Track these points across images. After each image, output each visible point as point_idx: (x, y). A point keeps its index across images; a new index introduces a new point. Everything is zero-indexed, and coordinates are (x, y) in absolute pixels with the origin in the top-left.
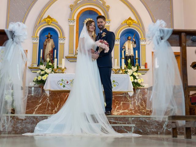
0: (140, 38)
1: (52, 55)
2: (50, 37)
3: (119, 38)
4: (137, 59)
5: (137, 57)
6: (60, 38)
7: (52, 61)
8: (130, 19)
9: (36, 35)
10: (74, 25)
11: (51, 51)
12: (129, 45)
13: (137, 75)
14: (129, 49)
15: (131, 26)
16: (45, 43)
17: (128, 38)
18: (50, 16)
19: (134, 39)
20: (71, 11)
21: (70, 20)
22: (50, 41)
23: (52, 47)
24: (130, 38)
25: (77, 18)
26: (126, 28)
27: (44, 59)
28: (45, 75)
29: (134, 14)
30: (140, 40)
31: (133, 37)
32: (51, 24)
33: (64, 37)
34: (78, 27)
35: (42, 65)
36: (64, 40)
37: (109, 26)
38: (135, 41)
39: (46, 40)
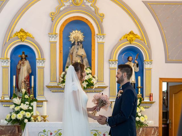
0: (144, 59)
1: (28, 83)
2: (25, 58)
3: (117, 59)
4: (139, 87)
5: (139, 85)
6: (37, 61)
7: (28, 91)
8: (131, 33)
9: (5, 56)
10: (56, 42)
11: (27, 77)
13: (140, 111)
15: (133, 42)
16: (18, 67)
17: (128, 58)
18: (24, 29)
19: (136, 61)
20: (52, 21)
21: (51, 34)
22: (25, 64)
23: (28, 72)
24: (130, 59)
25: (60, 31)
26: (126, 45)
27: (18, 88)
28: (21, 112)
29: (138, 26)
30: (144, 63)
31: (136, 58)
32: (25, 40)
33: (44, 59)
34: (62, 45)
35: (16, 98)
36: (43, 63)
37: (103, 43)
38: (137, 63)
39: (20, 61)
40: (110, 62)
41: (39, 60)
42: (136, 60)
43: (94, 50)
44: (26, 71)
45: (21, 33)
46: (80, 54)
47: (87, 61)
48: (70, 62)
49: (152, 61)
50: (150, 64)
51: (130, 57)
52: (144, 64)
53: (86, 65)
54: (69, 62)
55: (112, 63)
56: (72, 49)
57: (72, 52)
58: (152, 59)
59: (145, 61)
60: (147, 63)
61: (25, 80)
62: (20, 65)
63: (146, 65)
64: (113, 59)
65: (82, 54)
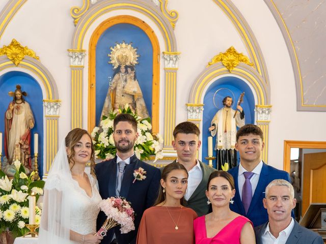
0: (256, 104)
1: (27, 147)
2: (22, 98)
3: (202, 103)
6: (45, 104)
7: (28, 162)
8: (231, 51)
10: (83, 67)
11: (24, 135)
12: (228, 122)
14: (226, 132)
15: (234, 69)
16: (9, 116)
17: (225, 100)
18: (19, 41)
19: (240, 108)
20: (75, 26)
21: (74, 51)
22: (21, 109)
23: (28, 126)
24: (228, 102)
25: (91, 45)
26: (221, 74)
27: (8, 157)
29: (244, 37)
30: (255, 110)
31: (239, 101)
32: (21, 62)
33: (58, 101)
34: (94, 73)
35: (3, 177)
36: (57, 108)
37: (174, 71)
38: (241, 111)
39: (11, 105)
40: (189, 108)
41: (49, 102)
42: (239, 105)
43: (157, 84)
44: (25, 124)
45: (14, 49)
46: (130, 91)
47: (144, 105)
48: (111, 107)
49: (271, 107)
50: (267, 112)
51: (228, 99)
52: (256, 113)
53: (142, 112)
54: (109, 106)
55: (191, 111)
56: (114, 81)
57: (114, 86)
58: (271, 104)
59: (257, 106)
60: (261, 112)
61: (21, 142)
62: (11, 112)
63: (259, 116)
64: (194, 103)
65: (134, 92)
